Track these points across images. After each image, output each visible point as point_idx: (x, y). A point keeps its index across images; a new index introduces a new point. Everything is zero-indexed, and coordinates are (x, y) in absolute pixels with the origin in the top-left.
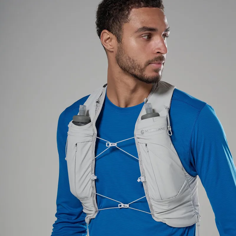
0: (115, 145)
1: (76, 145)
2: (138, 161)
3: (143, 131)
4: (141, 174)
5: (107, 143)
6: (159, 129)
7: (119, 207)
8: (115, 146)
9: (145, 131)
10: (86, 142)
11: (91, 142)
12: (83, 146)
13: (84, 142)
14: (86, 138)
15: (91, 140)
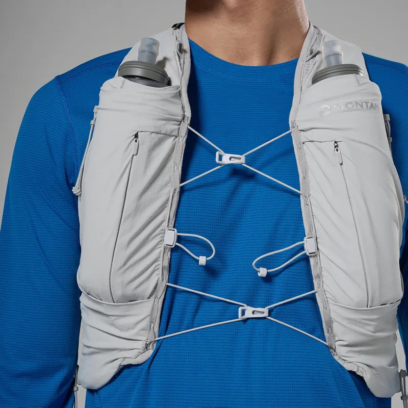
0: (240, 160)
1: (136, 136)
2: (298, 196)
4: (306, 234)
5: (217, 154)
7: (240, 317)
8: (241, 164)
10: (163, 134)
11: (174, 137)
12: (153, 142)
13: (157, 133)
14: (164, 122)
15: (175, 133)
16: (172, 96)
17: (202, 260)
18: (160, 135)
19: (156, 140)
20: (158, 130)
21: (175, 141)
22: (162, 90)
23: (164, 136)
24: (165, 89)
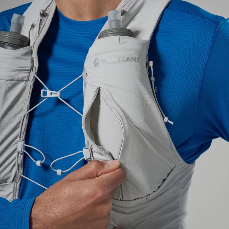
3: (97, 61)
4: (86, 145)
6: (128, 59)
9: (102, 59)
10: (16, 80)
11: (25, 82)
12: (8, 86)
13: (11, 80)
14: (17, 72)
15: (26, 79)
16: (23, 54)
17: (38, 163)
18: (13, 82)
19: (11, 85)
20: (12, 78)
21: (26, 84)
22: (15, 51)
23: (17, 81)
24: (17, 51)
